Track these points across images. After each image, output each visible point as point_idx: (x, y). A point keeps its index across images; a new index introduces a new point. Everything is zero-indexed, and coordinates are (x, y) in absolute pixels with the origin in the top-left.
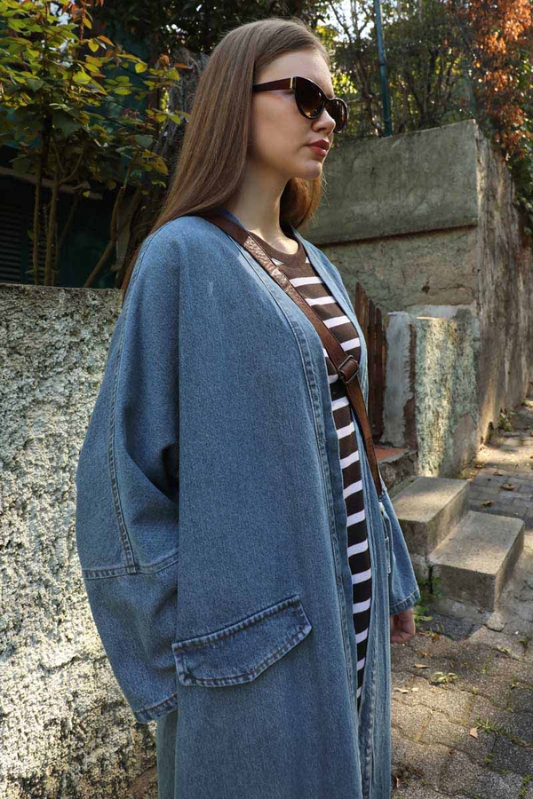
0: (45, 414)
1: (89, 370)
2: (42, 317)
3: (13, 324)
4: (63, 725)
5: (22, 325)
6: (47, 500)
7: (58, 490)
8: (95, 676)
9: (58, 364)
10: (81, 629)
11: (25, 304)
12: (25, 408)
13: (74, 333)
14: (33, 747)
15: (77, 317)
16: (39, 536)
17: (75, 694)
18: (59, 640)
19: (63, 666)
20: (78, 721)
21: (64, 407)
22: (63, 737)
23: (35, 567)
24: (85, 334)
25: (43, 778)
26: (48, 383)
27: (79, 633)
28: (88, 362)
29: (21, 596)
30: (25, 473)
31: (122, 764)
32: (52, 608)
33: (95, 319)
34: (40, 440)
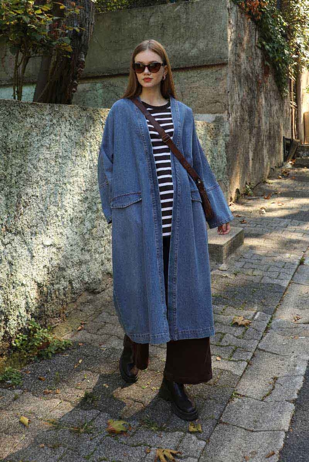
0: (44, 150)
1: (55, 135)
2: (43, 115)
3: (36, 116)
4: (48, 268)
5: (38, 118)
6: (44, 182)
7: (46, 179)
8: (57, 255)
9: (47, 132)
10: (53, 234)
11: (38, 110)
12: (39, 147)
13: (51, 121)
14: (40, 273)
15: (52, 115)
16: (42, 195)
17: (51, 258)
18: (47, 236)
19: (48, 246)
20: (53, 269)
21: (48, 148)
22: (48, 273)
23: (41, 206)
24: (55, 121)
25: (43, 285)
26: (44, 139)
27: (53, 236)
28: (55, 132)
29: (37, 215)
30: (39, 171)
31: (65, 295)
32: (46, 223)
33: (57, 115)
34: (43, 159)
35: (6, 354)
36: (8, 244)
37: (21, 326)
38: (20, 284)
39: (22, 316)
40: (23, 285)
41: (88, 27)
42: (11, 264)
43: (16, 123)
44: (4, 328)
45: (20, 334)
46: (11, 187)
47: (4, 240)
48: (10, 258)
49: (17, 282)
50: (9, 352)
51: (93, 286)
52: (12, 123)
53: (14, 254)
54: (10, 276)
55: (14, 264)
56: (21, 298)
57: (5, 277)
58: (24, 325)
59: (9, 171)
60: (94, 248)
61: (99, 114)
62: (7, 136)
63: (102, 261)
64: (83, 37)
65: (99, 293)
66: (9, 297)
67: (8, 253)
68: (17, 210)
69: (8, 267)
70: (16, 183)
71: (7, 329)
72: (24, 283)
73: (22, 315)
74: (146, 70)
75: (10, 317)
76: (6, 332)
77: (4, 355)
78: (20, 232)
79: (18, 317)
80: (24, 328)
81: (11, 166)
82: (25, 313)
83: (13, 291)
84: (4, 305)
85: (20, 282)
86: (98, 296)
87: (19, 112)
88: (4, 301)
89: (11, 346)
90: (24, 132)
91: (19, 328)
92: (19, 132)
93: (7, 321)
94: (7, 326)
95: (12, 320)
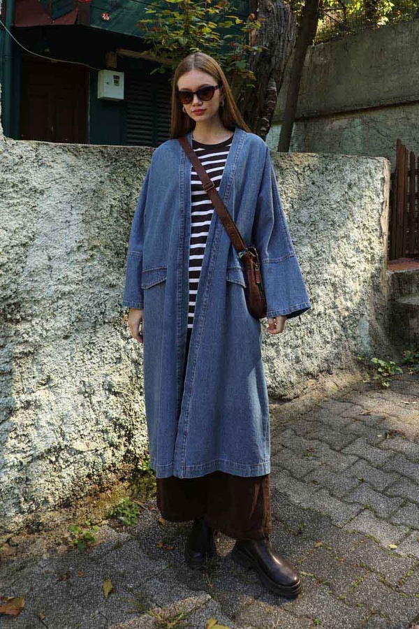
35: (129, 479)
41: (283, 46)
44: (125, 446)
47: (124, 333)
48: (135, 356)
50: (134, 476)
51: (280, 391)
52: (138, 178)
57: (128, 381)
60: (282, 341)
61: (291, 161)
62: (130, 195)
63: (297, 358)
64: (273, 60)
65: (289, 400)
66: (132, 407)
67: (131, 349)
69: (132, 367)
71: (131, 448)
74: (196, 100)
75: (135, 432)
76: (128, 451)
77: (125, 480)
84: (125, 417)
86: (287, 404)
88: (124, 412)
89: (137, 470)
93: (130, 436)
94: (130, 443)
95: (138, 435)
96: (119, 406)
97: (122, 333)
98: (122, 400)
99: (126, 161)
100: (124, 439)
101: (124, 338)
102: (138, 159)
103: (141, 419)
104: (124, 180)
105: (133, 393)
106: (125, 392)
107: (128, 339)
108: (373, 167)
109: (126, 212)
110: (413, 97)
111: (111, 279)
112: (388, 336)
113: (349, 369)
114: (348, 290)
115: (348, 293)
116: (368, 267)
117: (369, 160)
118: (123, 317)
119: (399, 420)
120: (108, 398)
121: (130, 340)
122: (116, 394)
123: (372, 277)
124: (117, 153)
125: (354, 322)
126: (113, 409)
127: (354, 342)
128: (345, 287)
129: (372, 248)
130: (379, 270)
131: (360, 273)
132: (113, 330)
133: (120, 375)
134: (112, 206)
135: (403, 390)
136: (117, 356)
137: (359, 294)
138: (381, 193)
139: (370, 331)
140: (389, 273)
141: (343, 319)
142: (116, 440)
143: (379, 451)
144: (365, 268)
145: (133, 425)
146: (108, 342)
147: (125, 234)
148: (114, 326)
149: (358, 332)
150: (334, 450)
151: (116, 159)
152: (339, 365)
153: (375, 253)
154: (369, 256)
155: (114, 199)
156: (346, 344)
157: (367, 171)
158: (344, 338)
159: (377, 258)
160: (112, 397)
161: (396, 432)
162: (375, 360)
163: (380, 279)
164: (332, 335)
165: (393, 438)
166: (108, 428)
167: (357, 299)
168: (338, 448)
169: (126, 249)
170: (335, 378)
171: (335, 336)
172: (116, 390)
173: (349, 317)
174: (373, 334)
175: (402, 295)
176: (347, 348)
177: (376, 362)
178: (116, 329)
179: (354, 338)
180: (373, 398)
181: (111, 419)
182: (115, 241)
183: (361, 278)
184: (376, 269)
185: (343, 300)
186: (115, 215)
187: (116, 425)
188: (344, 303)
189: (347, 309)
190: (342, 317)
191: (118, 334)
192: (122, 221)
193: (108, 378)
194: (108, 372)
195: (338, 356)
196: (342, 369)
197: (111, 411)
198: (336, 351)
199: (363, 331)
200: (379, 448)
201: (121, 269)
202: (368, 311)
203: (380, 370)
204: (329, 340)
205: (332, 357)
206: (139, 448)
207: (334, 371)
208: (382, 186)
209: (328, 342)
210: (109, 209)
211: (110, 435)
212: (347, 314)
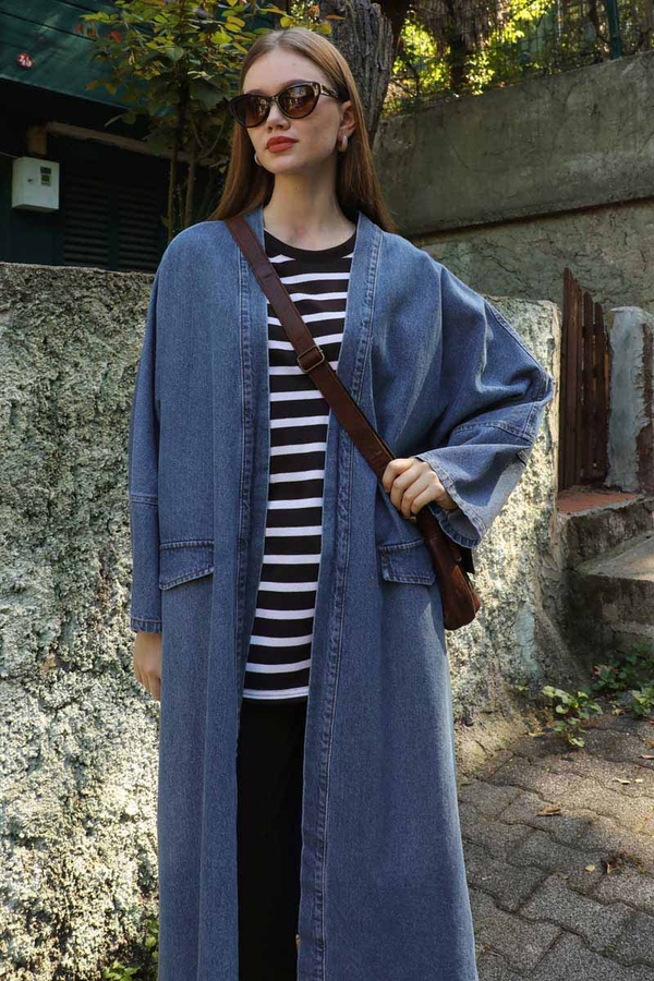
36: (65, 705)
37: (121, 940)
38: (116, 819)
39: (123, 912)
40: (124, 818)
42: (76, 763)
43: (93, 339)
44: (53, 959)
45: (116, 964)
46: (73, 533)
47: (48, 698)
48: (72, 747)
49: (104, 815)
52: (77, 339)
53: (91, 733)
54: (71, 801)
55: (88, 762)
56: (122, 855)
57: (58, 808)
58: (133, 932)
59: (67, 483)
62: (58, 379)
66: (69, 866)
67: (65, 734)
68: (98, 602)
69: (67, 775)
70: (94, 518)
71: (67, 961)
72: (130, 811)
73: (123, 906)
75: (76, 923)
76: (61, 970)
78: (113, 665)
79: (108, 913)
80: (133, 942)
81: (73, 469)
82: (136, 900)
83: (87, 841)
84: (50, 894)
85: (115, 813)
87: (107, 306)
88: (50, 882)
90: (124, 364)
91: (112, 948)
92: (104, 364)
93: (63, 934)
94: (64, 951)
95: (83, 928)
96: (38, 871)
97: (42, 700)
98: (43, 855)
99: (48, 300)
100: (50, 943)
101: (48, 709)
102: (77, 294)
103: (89, 890)
104: (45, 342)
105: (70, 834)
106: (50, 835)
107: (57, 710)
108: (535, 320)
109: (49, 418)
110: (560, 205)
111: (14, 574)
112: (564, 636)
113: (501, 710)
114: (496, 557)
115: (497, 563)
116: (530, 509)
117: (529, 306)
118: (44, 660)
119: (619, 823)
120: (10, 855)
121: (60, 714)
122: (28, 843)
123: (536, 529)
124: (27, 281)
125: (508, 618)
126: (22, 880)
127: (508, 657)
128: (491, 551)
129: (535, 474)
130: (547, 514)
131: (517, 523)
132: (20, 693)
133: (39, 796)
134: (14, 405)
135: (610, 753)
136: (32, 753)
137: (516, 562)
138: (548, 367)
139: (536, 634)
140: (561, 519)
141: (490, 614)
142: (31, 951)
143: (598, 907)
144: (524, 512)
145: (71, 907)
146: (9, 723)
147: (47, 468)
148: (23, 683)
149: (514, 637)
150: (505, 910)
151: (23, 294)
152: (483, 704)
153: (541, 482)
154: (530, 489)
155: (20, 388)
156: (495, 661)
157: (525, 326)
158: (491, 650)
159: (544, 492)
160: (21, 852)
161: (622, 856)
162: (549, 691)
163: (550, 531)
164: (470, 647)
165: (619, 873)
166: (11, 927)
167: (512, 573)
168: (511, 905)
169: (50, 504)
170: (479, 734)
171: (475, 649)
172: (30, 835)
173: (500, 608)
174: (541, 638)
175: (584, 558)
176: (497, 668)
177: (551, 695)
178: (28, 691)
179: (508, 649)
180: (556, 773)
181: (18, 905)
182: (22, 486)
183: (518, 531)
184: (543, 513)
185: (488, 577)
186: (23, 426)
187: (29, 915)
188: (490, 582)
189: (496, 595)
190: (487, 612)
191: (34, 701)
192: (38, 438)
193: (10, 810)
194: (8, 795)
195: (481, 689)
196: (490, 713)
197: (16, 887)
198: (478, 678)
199: (523, 634)
200: (597, 900)
201: (39, 550)
202: (531, 594)
203: (559, 709)
204: (465, 658)
205: (471, 693)
206: (85, 956)
207: (476, 719)
208: (550, 354)
209: (463, 663)
210: (7, 410)
211: (16, 943)
212: (495, 603)
